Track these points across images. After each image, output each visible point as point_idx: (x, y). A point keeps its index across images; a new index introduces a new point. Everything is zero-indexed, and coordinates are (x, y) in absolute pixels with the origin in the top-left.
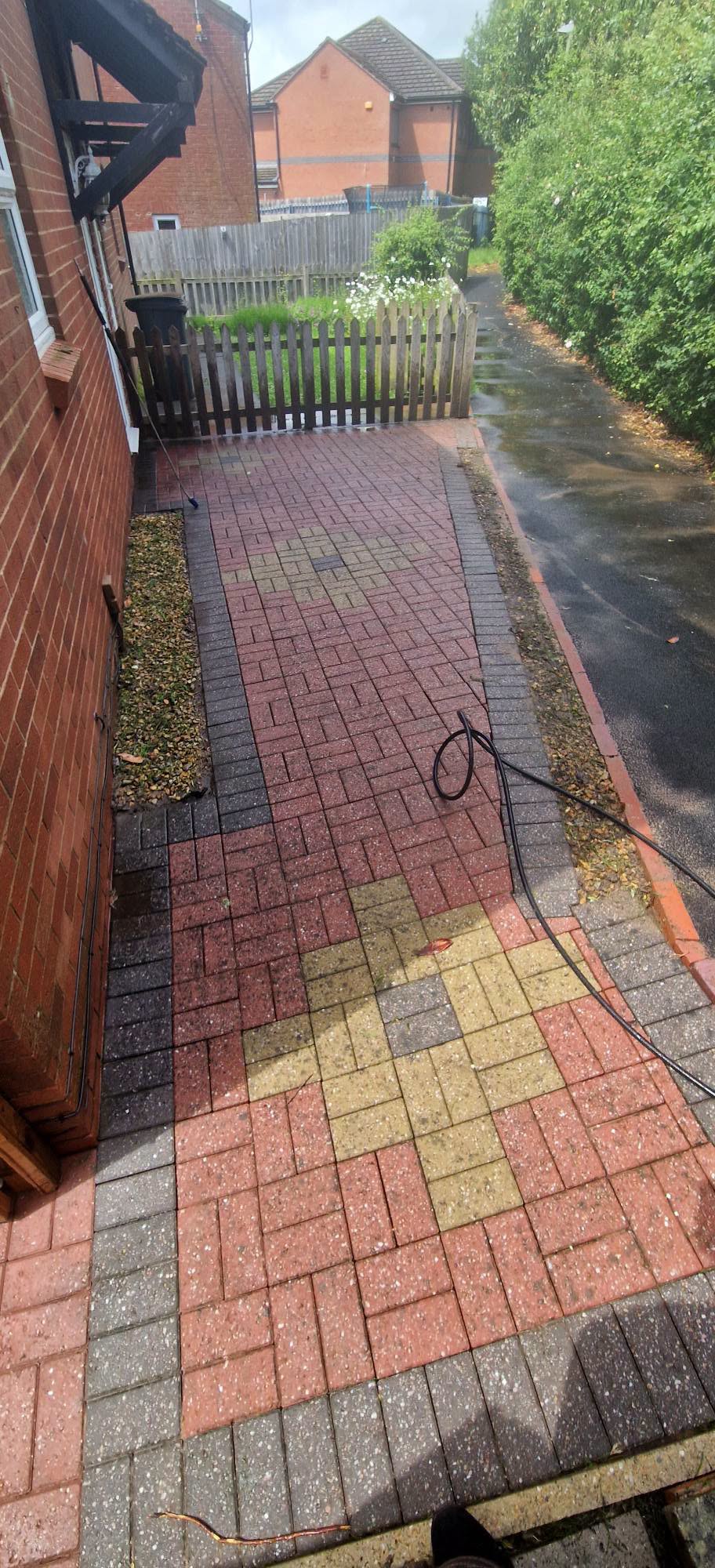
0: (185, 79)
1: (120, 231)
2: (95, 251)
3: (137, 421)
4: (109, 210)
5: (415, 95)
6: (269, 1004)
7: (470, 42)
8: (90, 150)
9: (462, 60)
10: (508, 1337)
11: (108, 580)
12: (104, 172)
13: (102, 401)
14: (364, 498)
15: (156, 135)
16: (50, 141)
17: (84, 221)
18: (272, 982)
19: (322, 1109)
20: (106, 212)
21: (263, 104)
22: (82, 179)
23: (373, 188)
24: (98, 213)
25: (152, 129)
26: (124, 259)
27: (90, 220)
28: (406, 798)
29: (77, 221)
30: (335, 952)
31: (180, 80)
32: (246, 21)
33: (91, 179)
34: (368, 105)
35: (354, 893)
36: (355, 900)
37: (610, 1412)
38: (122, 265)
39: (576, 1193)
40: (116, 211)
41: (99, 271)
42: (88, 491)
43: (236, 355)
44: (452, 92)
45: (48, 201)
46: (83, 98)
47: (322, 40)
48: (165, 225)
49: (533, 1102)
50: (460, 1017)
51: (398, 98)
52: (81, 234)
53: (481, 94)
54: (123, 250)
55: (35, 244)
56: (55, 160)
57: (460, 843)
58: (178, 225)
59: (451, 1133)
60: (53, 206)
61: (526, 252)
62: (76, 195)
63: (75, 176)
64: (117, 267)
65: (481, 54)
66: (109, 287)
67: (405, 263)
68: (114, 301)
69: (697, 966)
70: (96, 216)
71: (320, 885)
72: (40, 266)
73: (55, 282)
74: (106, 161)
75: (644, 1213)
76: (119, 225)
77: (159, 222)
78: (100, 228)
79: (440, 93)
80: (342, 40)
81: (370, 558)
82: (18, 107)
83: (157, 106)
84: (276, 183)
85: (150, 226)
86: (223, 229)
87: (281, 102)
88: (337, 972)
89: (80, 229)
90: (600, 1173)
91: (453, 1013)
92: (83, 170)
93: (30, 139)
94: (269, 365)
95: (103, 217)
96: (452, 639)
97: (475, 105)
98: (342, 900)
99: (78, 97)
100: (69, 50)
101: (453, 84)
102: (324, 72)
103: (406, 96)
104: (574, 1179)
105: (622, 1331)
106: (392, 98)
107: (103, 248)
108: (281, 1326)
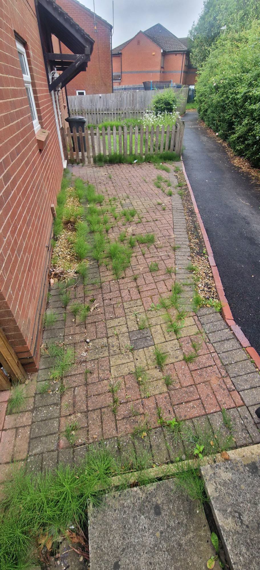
0: (88, 47)
1: (64, 95)
2: (56, 101)
3: (66, 158)
4: (61, 89)
5: (170, 50)
6: (95, 334)
7: (191, 32)
8: (56, 69)
9: (187, 38)
10: (159, 427)
11: (53, 205)
12: (60, 76)
13: (55, 149)
14: (141, 184)
15: (77, 64)
16: (43, 67)
17: (53, 92)
18: (96, 328)
19: (109, 364)
20: (60, 89)
21: (117, 53)
22: (53, 78)
23: (153, 82)
24: (57, 89)
25: (76, 63)
26: (66, 105)
27: (55, 91)
28: (145, 277)
29: (50, 91)
30: (117, 320)
31: (86, 47)
32: (111, 26)
33: (55, 78)
34: (154, 54)
35: (125, 304)
36: (125, 306)
37: (188, 448)
38: (65, 106)
39: (185, 389)
40: (64, 89)
41: (57, 108)
42: (48, 177)
43: (101, 137)
44: (183, 49)
45: (41, 85)
46: (55, 52)
47: (139, 31)
48: (80, 94)
49: (175, 364)
50: (155, 339)
51: (164, 51)
52: (51, 96)
53: (193, 50)
54: (66, 102)
55: (36, 99)
56: (45, 73)
57: (161, 291)
58: (85, 94)
59: (148, 372)
60: (43, 86)
61: (205, 104)
62: (50, 84)
63: (50, 77)
64: (63, 107)
65: (194, 36)
66: (60, 113)
67: (162, 107)
68: (61, 118)
69: (231, 327)
70: (56, 90)
71: (114, 301)
72: (37, 105)
73: (41, 111)
74: (61, 72)
75: (205, 395)
76: (64, 93)
77: (79, 93)
78: (58, 94)
79: (179, 50)
80: (145, 32)
81: (141, 204)
82: (33, 56)
83: (78, 55)
84: (120, 80)
85: (75, 94)
86: (100, 95)
87: (123, 52)
88: (117, 326)
89: (51, 95)
90: (193, 383)
91: (153, 338)
92: (53, 75)
93: (37, 66)
94: (112, 141)
95: (59, 91)
96: (166, 229)
97: (191, 54)
98: (121, 306)
99: (53, 52)
100: (51, 36)
101: (184, 47)
102: (139, 43)
103: (167, 51)
104: (185, 385)
105: (194, 426)
106: (162, 51)
107: (59, 101)
108: (90, 422)
